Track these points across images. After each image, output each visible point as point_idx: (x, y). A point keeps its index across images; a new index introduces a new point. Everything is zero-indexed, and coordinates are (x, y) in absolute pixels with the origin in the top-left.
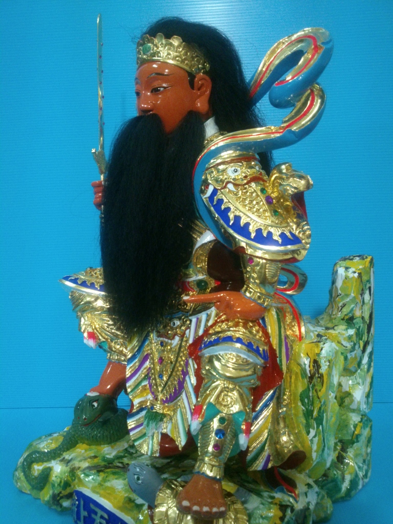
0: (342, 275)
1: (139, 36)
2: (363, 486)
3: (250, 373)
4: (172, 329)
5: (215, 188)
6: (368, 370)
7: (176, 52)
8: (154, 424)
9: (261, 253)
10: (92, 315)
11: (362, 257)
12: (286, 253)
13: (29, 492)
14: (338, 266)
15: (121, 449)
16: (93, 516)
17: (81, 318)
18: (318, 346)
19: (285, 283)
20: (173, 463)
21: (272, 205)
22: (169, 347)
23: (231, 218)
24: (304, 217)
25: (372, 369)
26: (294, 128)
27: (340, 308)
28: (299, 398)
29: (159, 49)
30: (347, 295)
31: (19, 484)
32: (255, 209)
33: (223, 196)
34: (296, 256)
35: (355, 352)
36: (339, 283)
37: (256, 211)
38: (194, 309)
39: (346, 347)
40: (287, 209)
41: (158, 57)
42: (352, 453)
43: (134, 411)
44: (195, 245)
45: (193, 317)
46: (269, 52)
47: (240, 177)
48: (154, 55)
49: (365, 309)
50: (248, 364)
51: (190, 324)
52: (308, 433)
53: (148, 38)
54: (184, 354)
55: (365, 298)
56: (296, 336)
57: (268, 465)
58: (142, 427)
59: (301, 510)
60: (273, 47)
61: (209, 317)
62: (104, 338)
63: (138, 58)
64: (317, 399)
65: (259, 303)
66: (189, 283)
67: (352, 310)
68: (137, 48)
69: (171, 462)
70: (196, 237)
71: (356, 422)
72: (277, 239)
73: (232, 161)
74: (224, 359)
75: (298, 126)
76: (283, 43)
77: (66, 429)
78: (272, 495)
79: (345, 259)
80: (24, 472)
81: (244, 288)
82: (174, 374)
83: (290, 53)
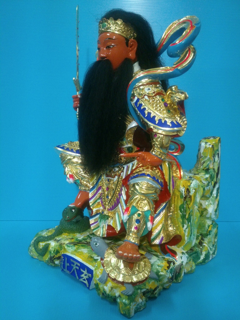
0: (203, 146)
1: (100, 18)
2: (212, 259)
3: (153, 192)
4: (114, 172)
5: (138, 98)
6: (217, 197)
7: (120, 27)
8: (104, 221)
9: (161, 131)
10: (71, 166)
11: (214, 138)
12: (173, 131)
13: (37, 258)
14: (202, 142)
15: (86, 235)
16: (72, 265)
17: (65, 168)
18: (189, 182)
19: (173, 149)
20: (113, 242)
21: (167, 107)
22: (112, 182)
23: (146, 114)
24: (184, 114)
25: (218, 197)
26: (179, 68)
27: (202, 164)
28: (179, 208)
29: (111, 26)
30: (206, 157)
31: (31, 253)
32: (158, 109)
33: (142, 102)
34: (179, 134)
35: (209, 186)
36: (202, 151)
37: (159, 110)
38: (126, 162)
39: (205, 184)
40: (175, 110)
41: (110, 30)
42: (207, 241)
43: (93, 215)
44: (127, 128)
45: (125, 165)
46: (168, 28)
47: (151, 92)
48: (108, 29)
49: (215, 165)
50: (153, 188)
51: (124, 169)
52: (183, 226)
53: (105, 20)
54: (120, 185)
55: (216, 159)
56: (178, 177)
57: (162, 242)
58: (97, 223)
59: (178, 265)
60: (170, 26)
61: (133, 165)
62: (78, 178)
63: (99, 30)
64: (188, 209)
65: (159, 157)
66: (123, 148)
67: (208, 165)
68: (99, 25)
69: (112, 242)
70: (127, 124)
71: (209, 225)
72: (169, 124)
73: (147, 84)
74: (141, 184)
75: (182, 67)
76: (175, 23)
77: (56, 227)
78: (164, 257)
79: (205, 138)
80: (34, 247)
81: (152, 150)
82: (114, 195)
83: (178, 29)
